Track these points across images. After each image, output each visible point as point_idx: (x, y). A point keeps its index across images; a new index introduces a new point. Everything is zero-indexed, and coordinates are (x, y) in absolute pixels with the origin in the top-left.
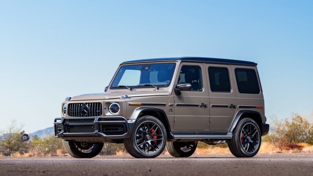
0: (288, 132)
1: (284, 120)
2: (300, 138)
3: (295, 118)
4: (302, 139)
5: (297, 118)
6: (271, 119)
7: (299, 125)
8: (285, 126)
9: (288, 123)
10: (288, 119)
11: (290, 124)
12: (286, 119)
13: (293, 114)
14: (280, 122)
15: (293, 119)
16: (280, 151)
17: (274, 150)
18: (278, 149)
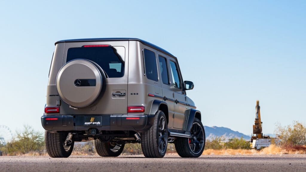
0: (290, 137)
1: (287, 126)
2: (300, 142)
3: (296, 125)
4: (302, 142)
5: (298, 125)
6: (276, 126)
7: (300, 131)
8: (288, 131)
9: (291, 129)
10: (290, 125)
11: (292, 130)
12: (288, 126)
13: (295, 121)
14: (283, 128)
15: (295, 126)
16: (287, 152)
17: (281, 151)
18: (285, 150)
